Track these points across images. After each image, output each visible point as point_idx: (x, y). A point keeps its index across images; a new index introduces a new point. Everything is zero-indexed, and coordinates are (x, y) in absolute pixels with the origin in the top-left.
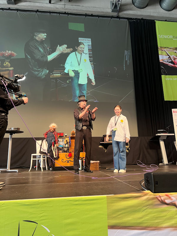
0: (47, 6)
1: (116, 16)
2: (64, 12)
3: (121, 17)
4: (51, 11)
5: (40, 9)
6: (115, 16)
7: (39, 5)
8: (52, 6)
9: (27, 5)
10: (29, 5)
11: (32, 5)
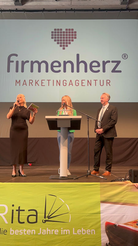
0: (53, 4)
1: (126, 8)
2: (70, 9)
3: (131, 8)
4: (57, 9)
5: (46, 8)
6: (124, 8)
7: (45, 4)
8: (59, 4)
9: (34, 4)
10: (35, 5)
11: (38, 4)
